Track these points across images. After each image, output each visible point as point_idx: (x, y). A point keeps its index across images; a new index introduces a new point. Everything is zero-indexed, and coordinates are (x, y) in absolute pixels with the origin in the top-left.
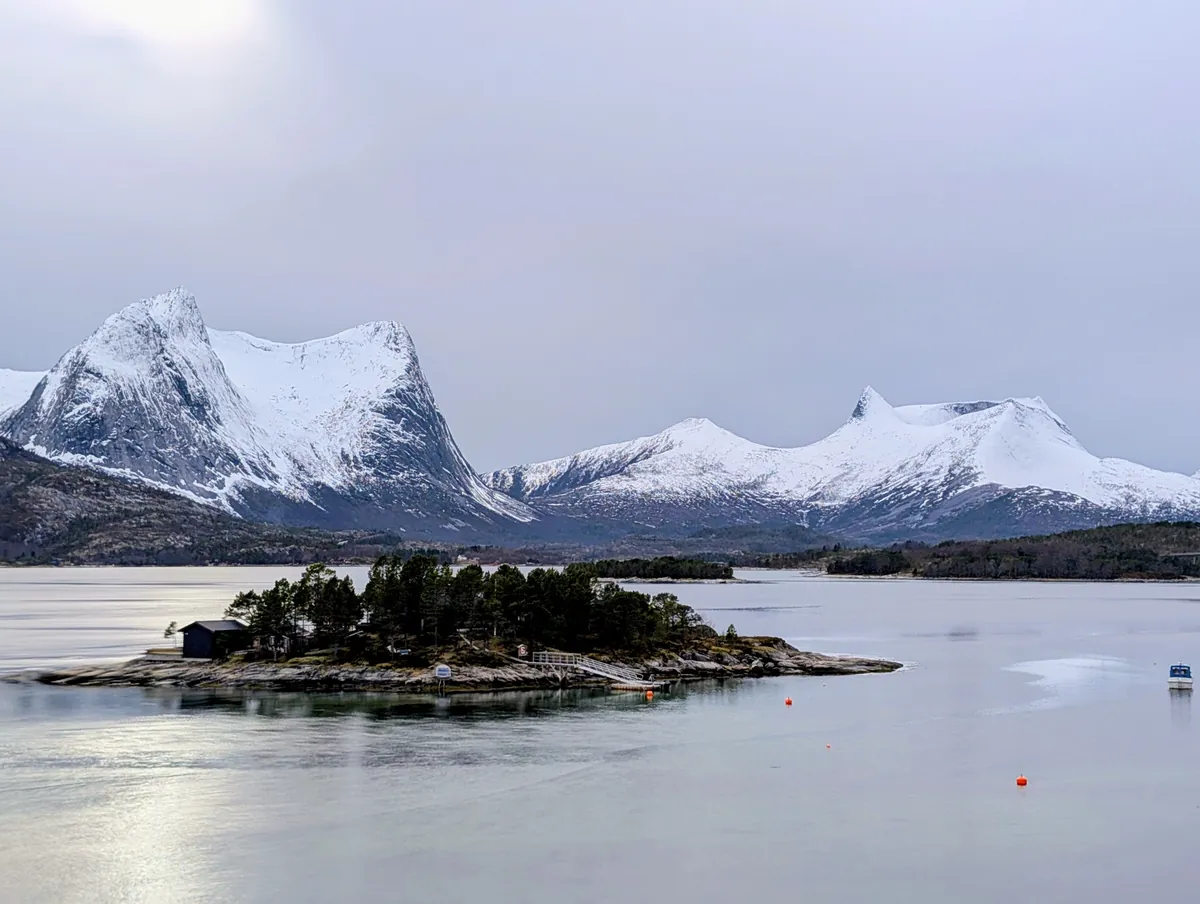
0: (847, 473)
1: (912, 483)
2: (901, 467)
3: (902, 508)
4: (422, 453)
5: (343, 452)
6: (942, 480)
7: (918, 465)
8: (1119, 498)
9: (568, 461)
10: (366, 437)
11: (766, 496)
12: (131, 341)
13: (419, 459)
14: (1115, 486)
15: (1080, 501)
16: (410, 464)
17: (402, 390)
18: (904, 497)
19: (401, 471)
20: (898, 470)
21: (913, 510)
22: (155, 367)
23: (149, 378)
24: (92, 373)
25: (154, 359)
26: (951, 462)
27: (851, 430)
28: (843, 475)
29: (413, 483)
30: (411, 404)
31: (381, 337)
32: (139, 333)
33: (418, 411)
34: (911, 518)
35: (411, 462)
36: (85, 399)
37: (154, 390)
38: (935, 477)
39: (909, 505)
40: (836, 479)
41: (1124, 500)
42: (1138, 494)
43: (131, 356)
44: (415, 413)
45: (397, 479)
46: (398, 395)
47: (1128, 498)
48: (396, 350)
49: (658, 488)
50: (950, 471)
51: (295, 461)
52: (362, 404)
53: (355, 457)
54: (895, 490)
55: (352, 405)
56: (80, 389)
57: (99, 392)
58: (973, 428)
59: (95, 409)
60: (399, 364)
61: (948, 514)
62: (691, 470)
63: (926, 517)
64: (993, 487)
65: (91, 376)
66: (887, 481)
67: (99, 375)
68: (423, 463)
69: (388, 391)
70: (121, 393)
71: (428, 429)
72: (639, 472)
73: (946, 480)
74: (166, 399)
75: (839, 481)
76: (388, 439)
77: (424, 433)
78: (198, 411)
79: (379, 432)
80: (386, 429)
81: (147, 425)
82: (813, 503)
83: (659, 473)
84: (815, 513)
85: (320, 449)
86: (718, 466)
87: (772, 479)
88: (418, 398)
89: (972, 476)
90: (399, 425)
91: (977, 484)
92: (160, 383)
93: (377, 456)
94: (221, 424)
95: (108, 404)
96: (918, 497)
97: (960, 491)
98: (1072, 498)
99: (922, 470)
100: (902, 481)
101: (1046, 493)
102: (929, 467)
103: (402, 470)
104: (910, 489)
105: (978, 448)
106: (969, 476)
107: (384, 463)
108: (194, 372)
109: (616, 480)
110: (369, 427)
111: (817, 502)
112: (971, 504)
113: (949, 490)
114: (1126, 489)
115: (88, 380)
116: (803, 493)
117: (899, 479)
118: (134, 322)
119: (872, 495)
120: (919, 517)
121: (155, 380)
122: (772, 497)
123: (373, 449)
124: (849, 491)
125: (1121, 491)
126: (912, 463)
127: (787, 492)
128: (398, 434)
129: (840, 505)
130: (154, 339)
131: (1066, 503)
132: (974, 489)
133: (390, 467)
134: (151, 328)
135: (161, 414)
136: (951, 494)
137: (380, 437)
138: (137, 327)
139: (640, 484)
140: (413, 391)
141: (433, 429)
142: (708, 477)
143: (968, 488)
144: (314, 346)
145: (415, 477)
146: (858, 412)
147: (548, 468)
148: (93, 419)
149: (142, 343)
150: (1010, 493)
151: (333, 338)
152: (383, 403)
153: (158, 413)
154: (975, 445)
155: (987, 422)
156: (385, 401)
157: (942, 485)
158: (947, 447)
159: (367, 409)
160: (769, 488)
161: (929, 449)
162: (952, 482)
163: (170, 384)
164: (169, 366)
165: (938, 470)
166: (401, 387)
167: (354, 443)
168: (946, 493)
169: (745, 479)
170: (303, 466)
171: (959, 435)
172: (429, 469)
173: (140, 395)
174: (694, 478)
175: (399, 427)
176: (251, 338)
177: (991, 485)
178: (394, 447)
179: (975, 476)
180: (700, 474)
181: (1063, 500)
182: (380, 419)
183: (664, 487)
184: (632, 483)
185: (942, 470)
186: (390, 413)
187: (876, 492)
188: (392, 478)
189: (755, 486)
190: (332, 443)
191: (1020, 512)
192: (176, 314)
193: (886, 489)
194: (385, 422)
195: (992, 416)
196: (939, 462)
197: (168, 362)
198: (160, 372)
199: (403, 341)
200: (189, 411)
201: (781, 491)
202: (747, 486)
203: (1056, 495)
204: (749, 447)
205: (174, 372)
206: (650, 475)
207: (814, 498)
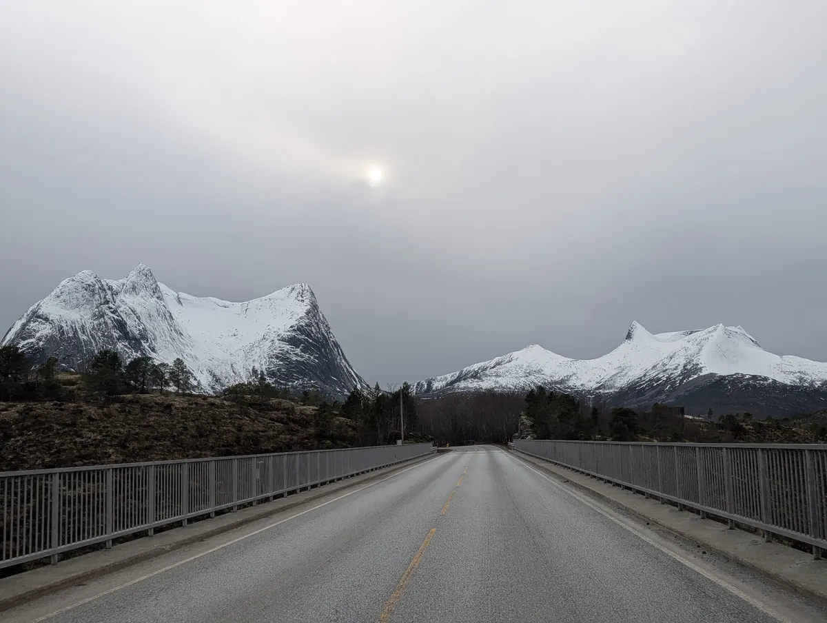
0: (621, 371)
1: (660, 376)
2: (654, 367)
3: (653, 391)
4: (314, 367)
5: (253, 368)
6: (679, 373)
7: (664, 365)
8: (795, 379)
9: (458, 373)
10: (272, 358)
11: (568, 388)
12: (79, 295)
13: (312, 372)
14: (792, 372)
15: (771, 381)
16: (305, 375)
17: (302, 326)
18: (655, 384)
19: (296, 380)
20: (652, 369)
21: (660, 392)
22: (97, 313)
23: (91, 321)
24: (42, 318)
25: (97, 308)
26: (685, 362)
27: (625, 347)
28: (618, 373)
29: (304, 387)
30: (309, 335)
31: (294, 294)
32: (86, 290)
33: (313, 340)
34: (659, 397)
35: (306, 374)
36: (31, 336)
37: (93, 329)
38: (675, 371)
39: (657, 390)
40: (613, 376)
41: (798, 381)
42: (807, 377)
43: (77, 306)
44: (311, 341)
45: (292, 385)
46: (299, 329)
47: (801, 379)
48: (302, 301)
49: (497, 386)
50: (684, 367)
51: (214, 376)
52: (273, 336)
53: (262, 371)
54: (650, 380)
55: (267, 337)
56: (28, 329)
57: (44, 330)
58: (698, 340)
59: (38, 344)
60: (301, 309)
61: (682, 394)
62: (521, 374)
63: (668, 396)
64: (712, 375)
65: (40, 320)
66: (645, 375)
67: (47, 319)
68: (315, 374)
69: (291, 327)
70: (63, 331)
71: (320, 351)
72: (487, 377)
73: (681, 372)
74: (103, 335)
75: (615, 377)
76: (288, 358)
77: (317, 354)
78: (135, 344)
79: (281, 354)
80: (287, 352)
81: (83, 353)
82: (597, 391)
83: (500, 376)
84: (598, 397)
85: (236, 367)
86: (539, 371)
87: (574, 377)
88: (314, 331)
89: (699, 369)
90: (299, 349)
91: (701, 374)
92: (100, 324)
93: (279, 370)
94: (155, 352)
95: (50, 340)
96: (664, 384)
97: (691, 379)
98: (766, 379)
99: (667, 367)
100: (654, 375)
101: (747, 377)
102: (671, 365)
103: (298, 379)
104: (660, 379)
105: (702, 353)
106: (697, 369)
107: (284, 374)
108: (138, 318)
109: (470, 381)
110: (275, 351)
111: (600, 391)
112: (697, 387)
113: (684, 379)
114: (799, 374)
115: (37, 323)
116: (593, 385)
117: (653, 374)
118: (82, 282)
119: (635, 384)
120: (663, 397)
121: (96, 322)
122: (572, 388)
123: (276, 365)
124: (622, 382)
125: (796, 375)
126: (661, 364)
127: (582, 385)
128: (296, 355)
129: (615, 392)
130: (99, 294)
131: (761, 382)
132: (700, 377)
133: (288, 376)
134: (97, 287)
135: (97, 345)
136: (685, 381)
137: (283, 357)
138: (85, 286)
139: (486, 384)
140: (310, 326)
141: (325, 351)
142: (532, 378)
143: (696, 376)
144: (254, 303)
145: (307, 384)
146: (629, 336)
147: (446, 378)
148: (36, 350)
149: (87, 297)
150: (723, 378)
151: (267, 297)
152: (285, 335)
153: (94, 344)
154: (700, 350)
155: (707, 336)
156: (289, 333)
157: (679, 376)
158: (683, 352)
159: (276, 339)
160: (571, 383)
161: (672, 354)
162: (686, 373)
163: (111, 325)
164: (113, 313)
165: (677, 367)
166: (301, 324)
167: (263, 362)
168: (682, 381)
169: (556, 378)
170: (220, 379)
171: (689, 345)
172: (318, 377)
173: (80, 333)
174: (523, 379)
175: (298, 351)
176: (218, 300)
177: (711, 374)
178: (292, 364)
179: (700, 369)
180: (527, 376)
181: (759, 380)
182: (283, 346)
183: (501, 385)
184: (480, 383)
185: (679, 367)
186: (292, 341)
187: (638, 382)
188: (288, 385)
189: (562, 382)
190: (247, 363)
191: (730, 389)
192: (130, 280)
193: (644, 380)
194: (287, 347)
195: (710, 332)
196: (677, 362)
197: (112, 310)
198: (102, 316)
199: (307, 295)
200: (127, 344)
201: (578, 384)
202: (557, 383)
203: (755, 377)
204: (561, 359)
205: (116, 317)
206: (493, 378)
207: (599, 388)
